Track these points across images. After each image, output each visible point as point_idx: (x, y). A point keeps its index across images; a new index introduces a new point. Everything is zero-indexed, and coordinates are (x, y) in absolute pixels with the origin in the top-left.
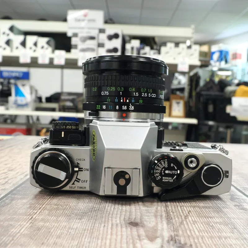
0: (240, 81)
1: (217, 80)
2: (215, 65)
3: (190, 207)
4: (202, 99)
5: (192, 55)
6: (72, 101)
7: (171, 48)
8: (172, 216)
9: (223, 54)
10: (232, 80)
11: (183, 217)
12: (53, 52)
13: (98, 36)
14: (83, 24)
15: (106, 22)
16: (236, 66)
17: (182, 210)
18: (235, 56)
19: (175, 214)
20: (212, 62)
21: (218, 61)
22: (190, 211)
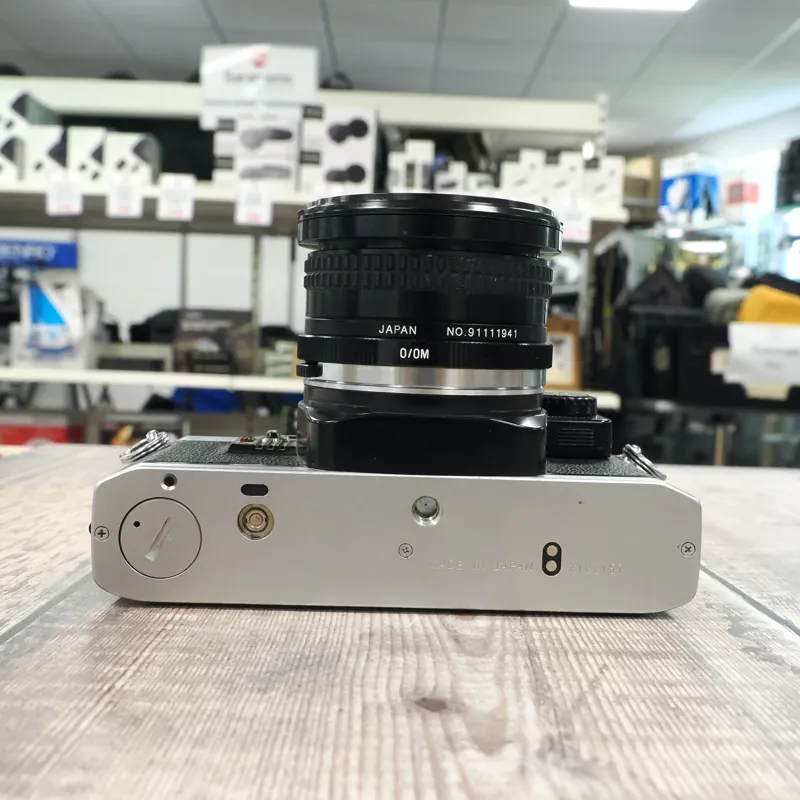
0: (753, 271)
1: (680, 267)
2: (674, 223)
3: (604, 656)
4: (632, 330)
5: (600, 188)
6: (218, 336)
7: (533, 167)
8: (550, 681)
9: (701, 184)
10: (728, 268)
11: (585, 684)
12: (155, 179)
13: (300, 127)
14: (251, 91)
15: (325, 85)
16: (742, 224)
17: (580, 664)
18: (738, 193)
19: (559, 674)
20: (664, 211)
21: (682, 207)
22: (605, 666)
